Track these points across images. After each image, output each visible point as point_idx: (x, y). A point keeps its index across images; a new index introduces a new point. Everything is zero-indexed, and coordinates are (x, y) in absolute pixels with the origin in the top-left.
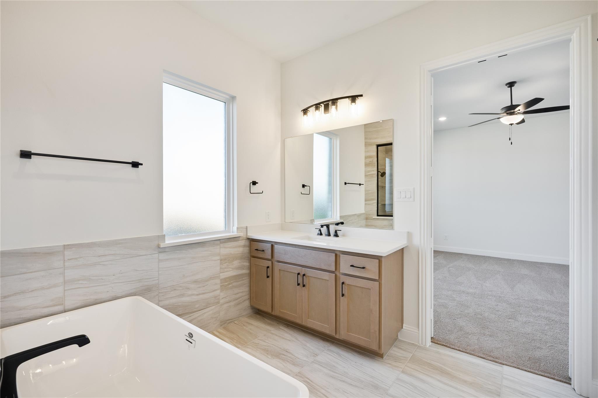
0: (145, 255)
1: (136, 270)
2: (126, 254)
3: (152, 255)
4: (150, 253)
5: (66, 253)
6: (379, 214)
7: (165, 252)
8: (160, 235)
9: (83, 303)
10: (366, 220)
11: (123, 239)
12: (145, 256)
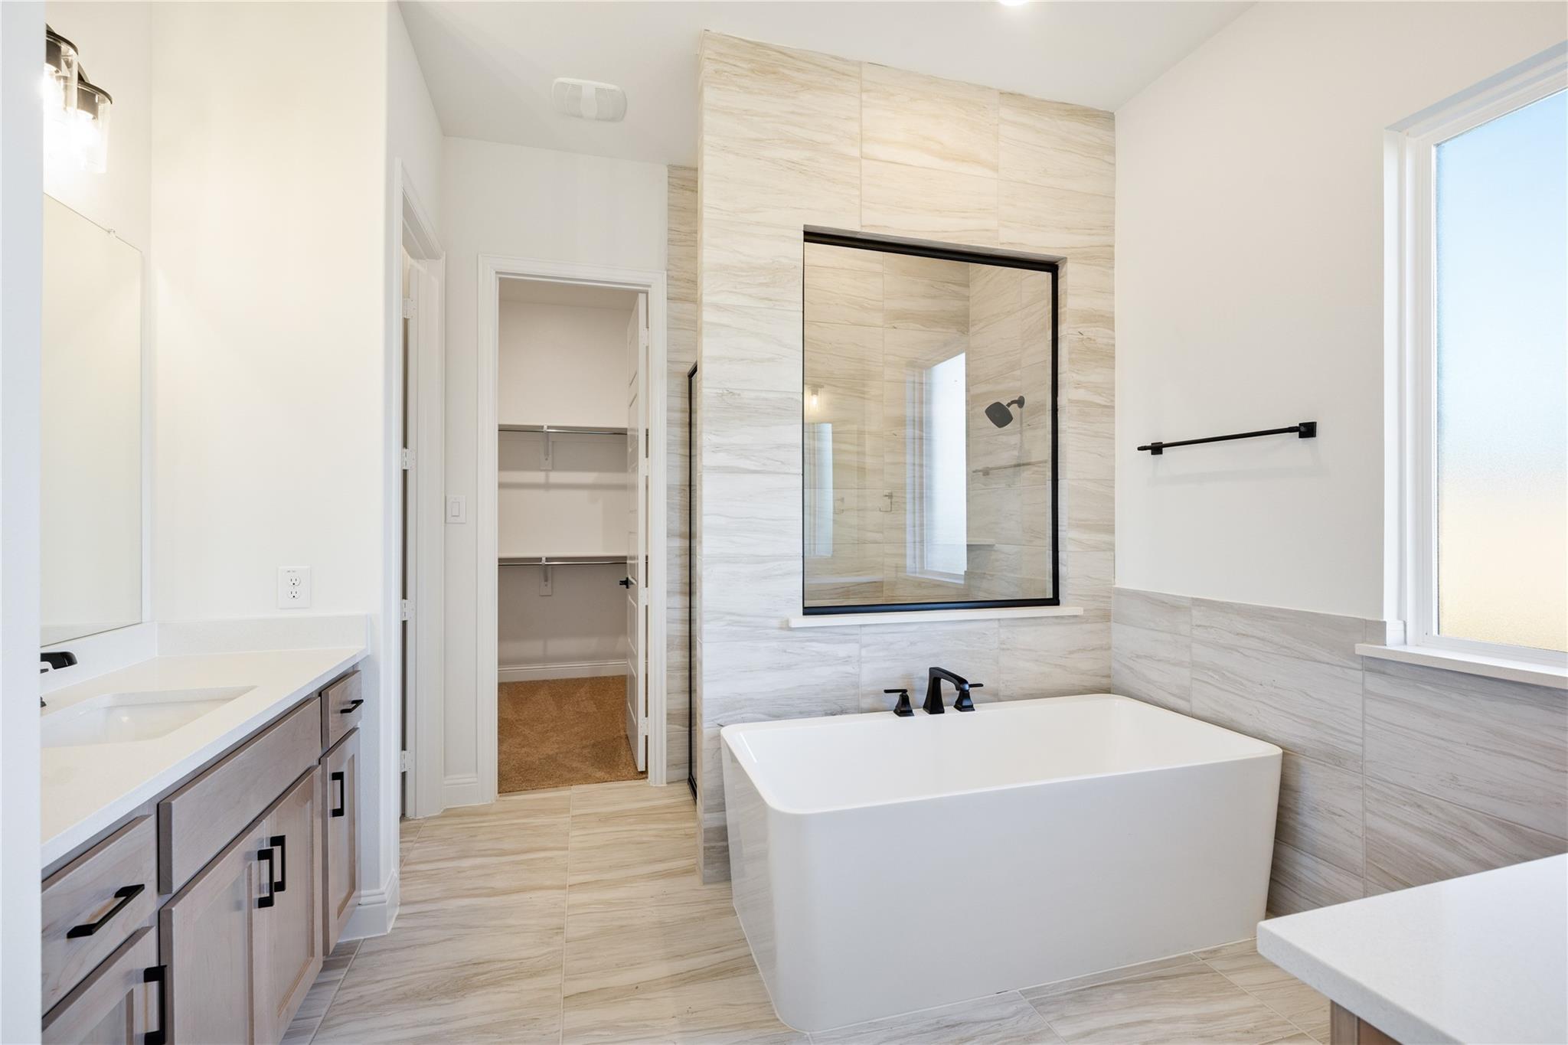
0: (1328, 663)
1: (1305, 693)
2: (1286, 647)
3: (1346, 670)
4: (1341, 664)
5: (1194, 612)
6: (1050, 596)
7: (1384, 673)
8: (1369, 621)
9: (1214, 716)
10: (1109, 620)
11: (1280, 610)
12: (1327, 666)
